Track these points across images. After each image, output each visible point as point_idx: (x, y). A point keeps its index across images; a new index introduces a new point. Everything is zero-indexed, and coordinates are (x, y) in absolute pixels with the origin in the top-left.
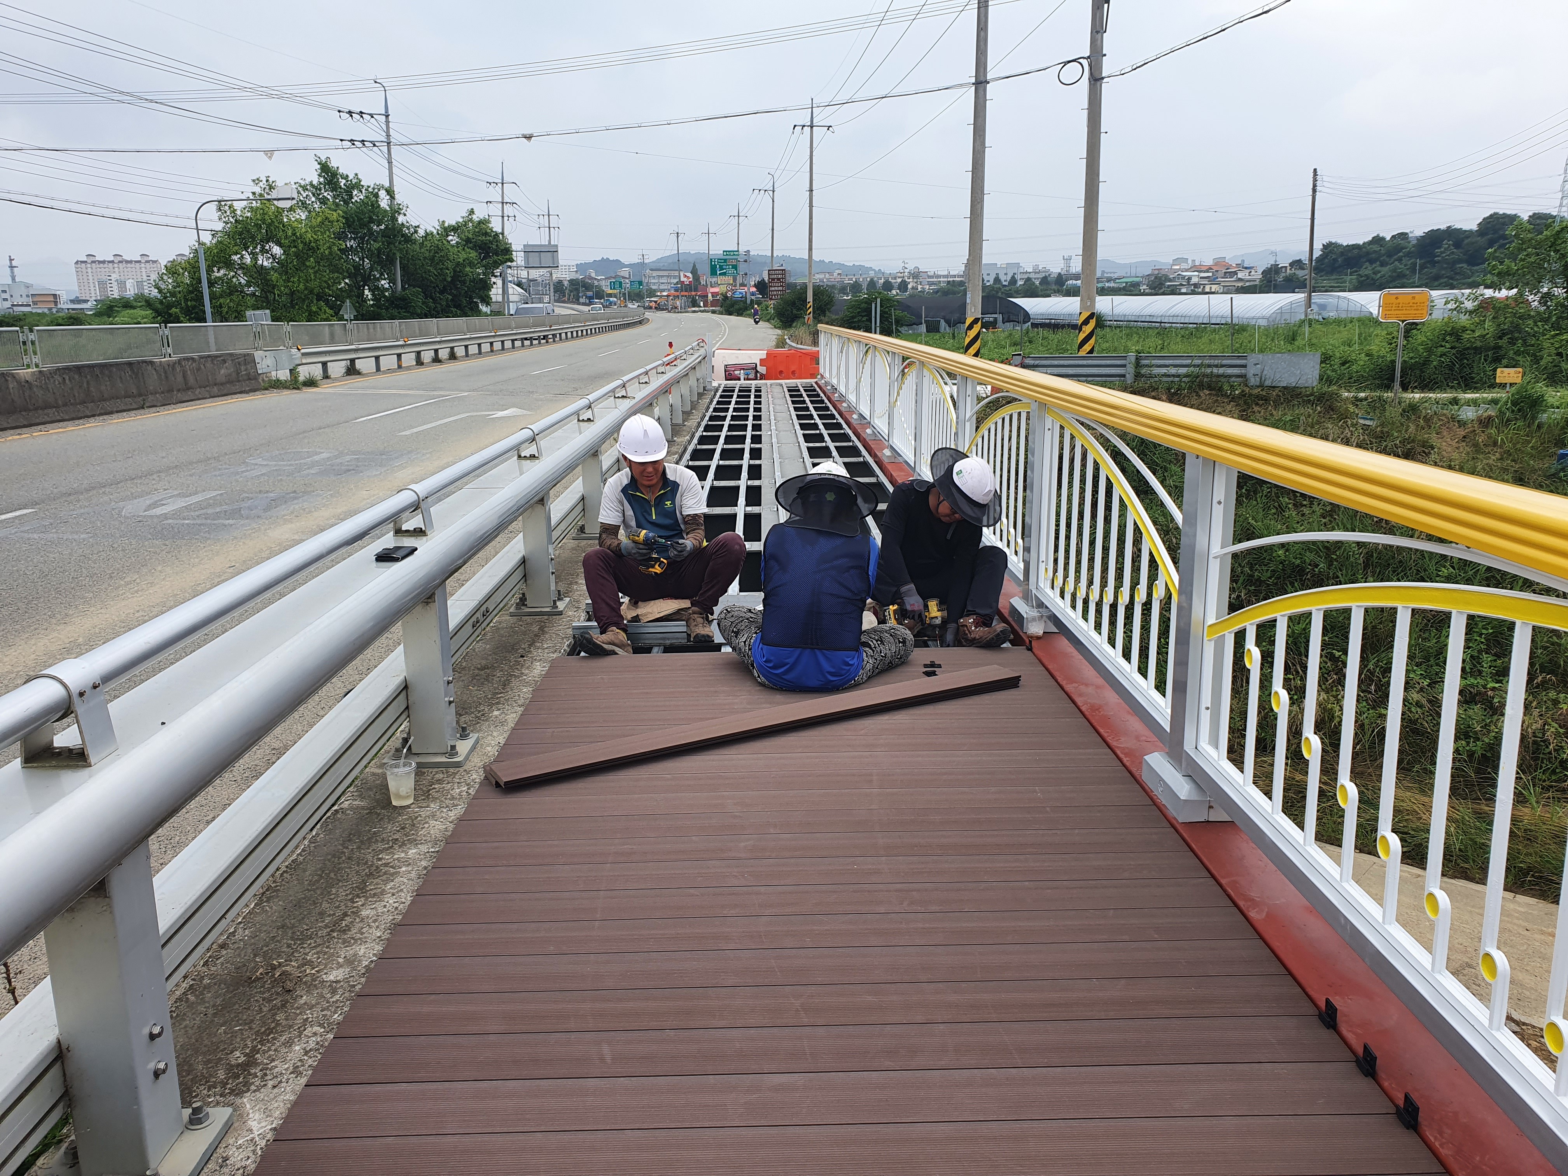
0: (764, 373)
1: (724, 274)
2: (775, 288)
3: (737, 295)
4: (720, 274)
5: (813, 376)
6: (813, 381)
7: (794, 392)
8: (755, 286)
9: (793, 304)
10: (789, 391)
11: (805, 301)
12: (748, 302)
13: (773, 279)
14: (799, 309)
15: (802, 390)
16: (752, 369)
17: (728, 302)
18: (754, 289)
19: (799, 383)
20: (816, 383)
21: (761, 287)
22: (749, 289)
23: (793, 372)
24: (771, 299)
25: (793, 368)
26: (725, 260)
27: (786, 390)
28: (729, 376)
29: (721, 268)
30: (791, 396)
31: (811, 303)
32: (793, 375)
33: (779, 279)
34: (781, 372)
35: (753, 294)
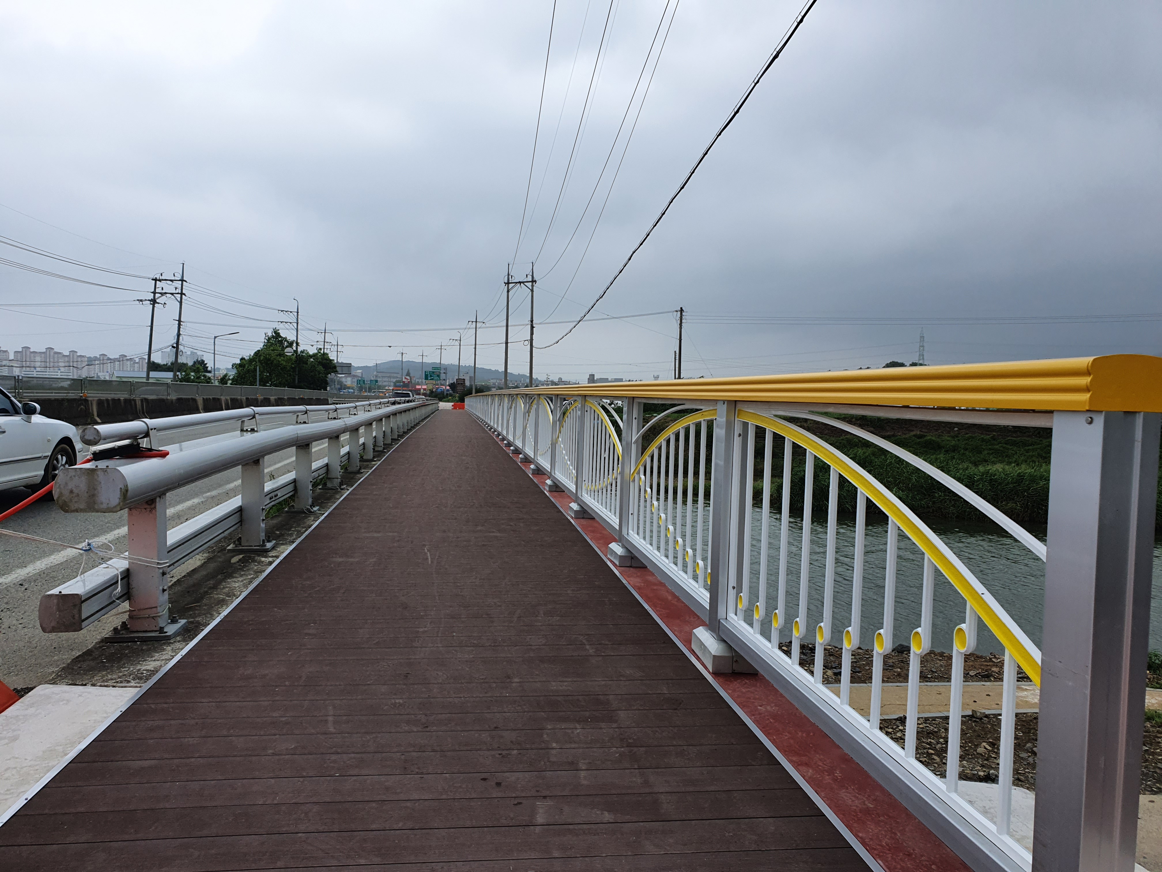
1: (432, 379)
2: (459, 388)
3: (439, 391)
4: (430, 379)
8: (449, 386)
12: (445, 394)
13: (459, 384)
18: (448, 388)
21: (453, 386)
22: (446, 388)
24: (457, 393)
26: (433, 372)
29: (431, 376)
33: (462, 384)
35: (448, 390)
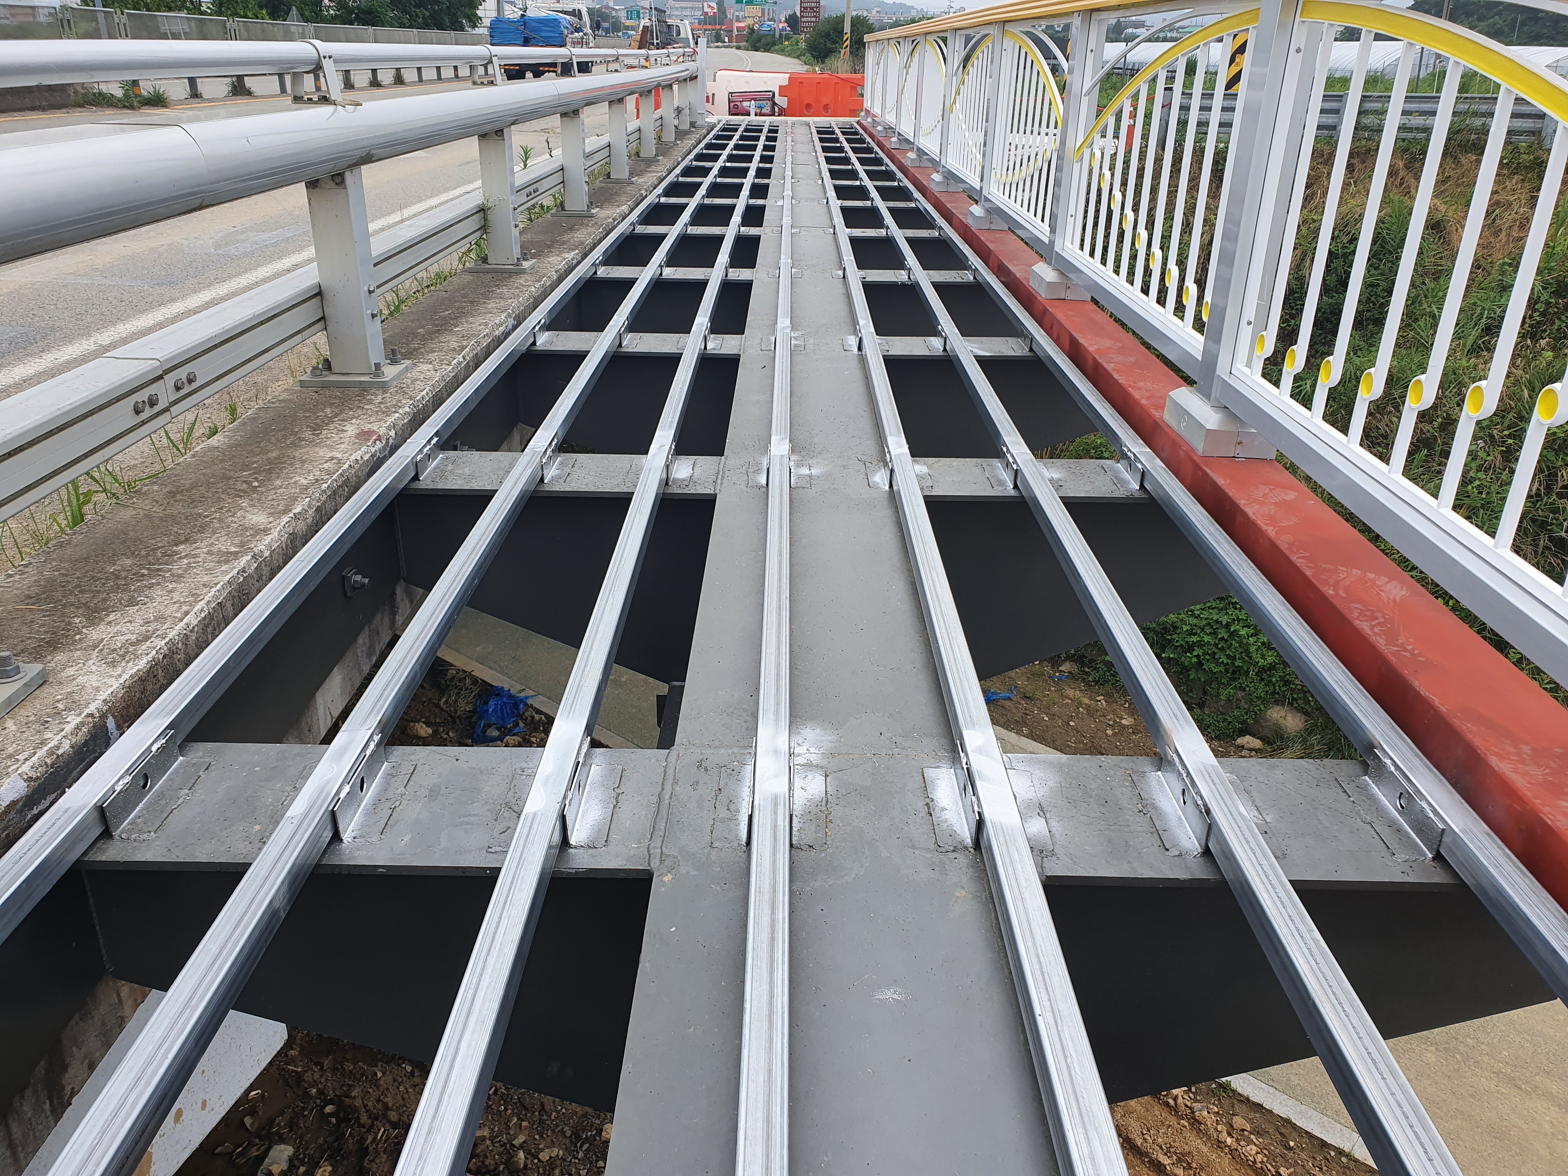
0: (785, 106)
5: (853, 113)
6: (853, 120)
7: (826, 135)
9: (827, 35)
10: (819, 132)
11: (841, 32)
14: (835, 42)
15: (838, 131)
16: (768, 99)
17: (754, 36)
19: (834, 122)
20: (858, 122)
23: (826, 107)
25: (826, 100)
27: (814, 130)
28: (735, 110)
30: (822, 140)
31: (848, 35)
32: (825, 111)
34: (808, 106)
